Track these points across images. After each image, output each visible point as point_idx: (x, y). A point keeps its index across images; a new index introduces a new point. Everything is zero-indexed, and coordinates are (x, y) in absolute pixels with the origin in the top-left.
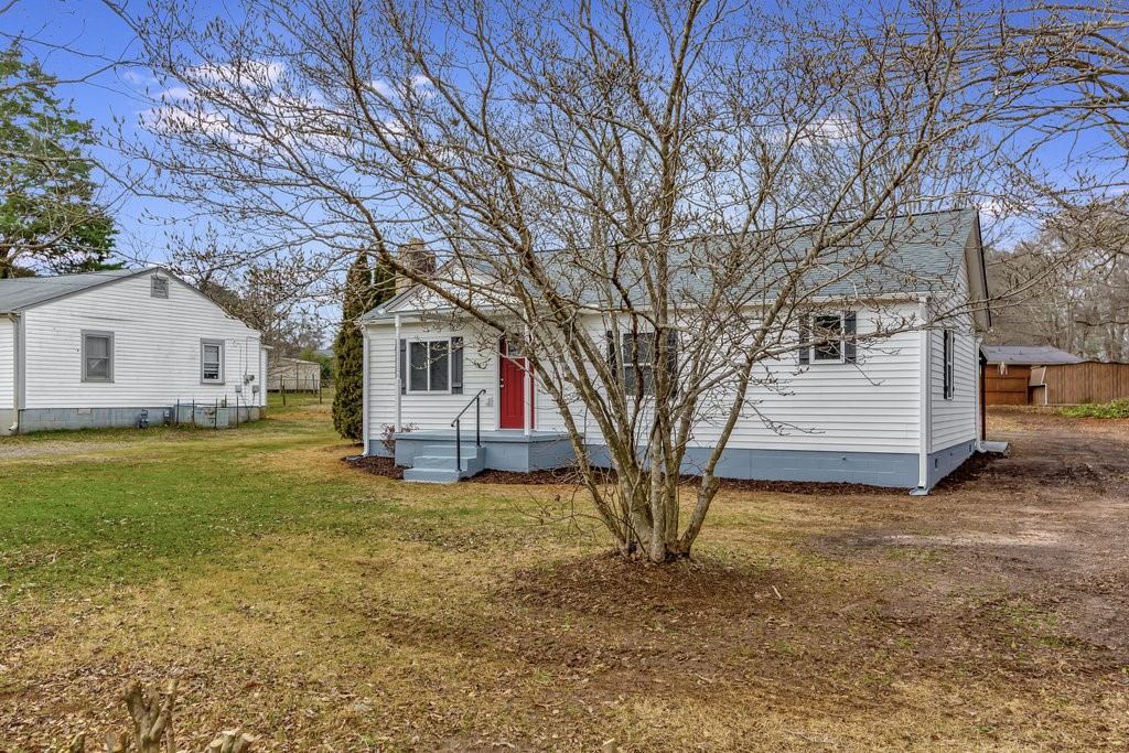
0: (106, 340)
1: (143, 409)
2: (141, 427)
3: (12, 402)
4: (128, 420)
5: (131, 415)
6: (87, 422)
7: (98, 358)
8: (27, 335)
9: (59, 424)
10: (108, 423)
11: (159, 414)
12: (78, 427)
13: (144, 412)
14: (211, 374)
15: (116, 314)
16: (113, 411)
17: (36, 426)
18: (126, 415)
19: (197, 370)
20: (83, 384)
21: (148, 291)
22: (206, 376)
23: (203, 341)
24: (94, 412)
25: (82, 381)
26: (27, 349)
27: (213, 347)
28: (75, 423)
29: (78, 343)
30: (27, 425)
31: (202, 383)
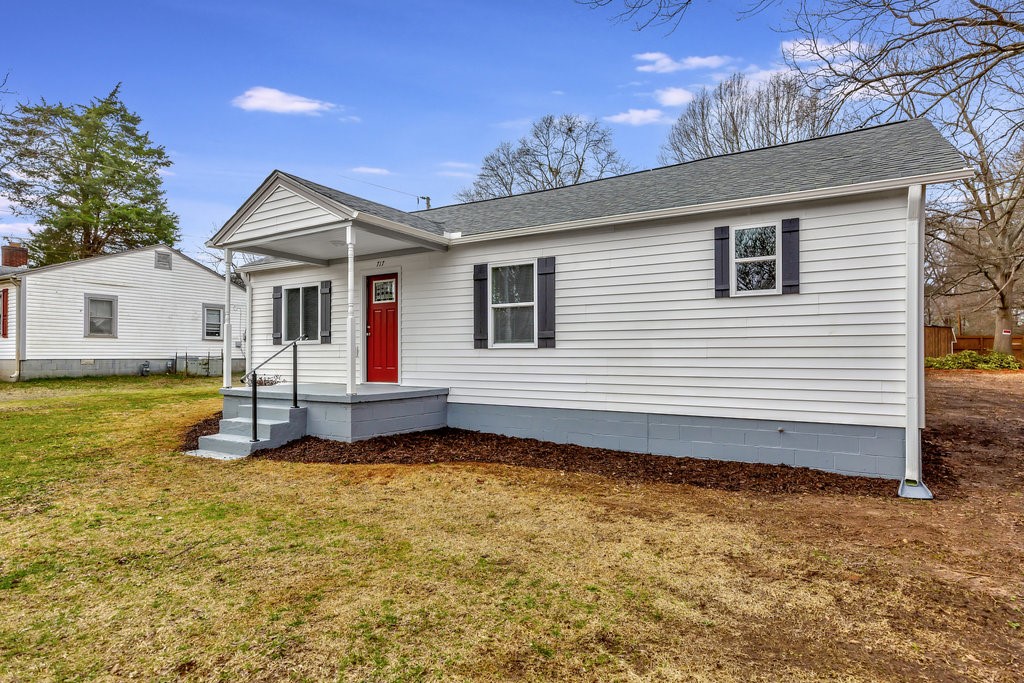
0: (110, 303)
1: (146, 360)
2: (143, 375)
3: (15, 354)
4: (132, 369)
5: (134, 364)
6: (90, 371)
7: (101, 318)
8: (28, 297)
9: (61, 373)
10: (111, 371)
11: (162, 365)
12: (81, 375)
13: (146, 364)
14: (213, 332)
15: (120, 282)
16: (117, 362)
17: (37, 374)
18: (129, 365)
19: (199, 329)
20: (85, 339)
21: (153, 263)
22: (208, 334)
23: (205, 306)
24: (98, 363)
25: (85, 337)
26: (28, 308)
27: (213, 310)
28: (77, 371)
29: (81, 304)
30: (28, 373)
31: (203, 340)
